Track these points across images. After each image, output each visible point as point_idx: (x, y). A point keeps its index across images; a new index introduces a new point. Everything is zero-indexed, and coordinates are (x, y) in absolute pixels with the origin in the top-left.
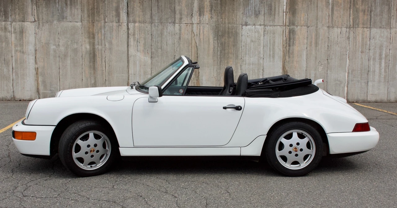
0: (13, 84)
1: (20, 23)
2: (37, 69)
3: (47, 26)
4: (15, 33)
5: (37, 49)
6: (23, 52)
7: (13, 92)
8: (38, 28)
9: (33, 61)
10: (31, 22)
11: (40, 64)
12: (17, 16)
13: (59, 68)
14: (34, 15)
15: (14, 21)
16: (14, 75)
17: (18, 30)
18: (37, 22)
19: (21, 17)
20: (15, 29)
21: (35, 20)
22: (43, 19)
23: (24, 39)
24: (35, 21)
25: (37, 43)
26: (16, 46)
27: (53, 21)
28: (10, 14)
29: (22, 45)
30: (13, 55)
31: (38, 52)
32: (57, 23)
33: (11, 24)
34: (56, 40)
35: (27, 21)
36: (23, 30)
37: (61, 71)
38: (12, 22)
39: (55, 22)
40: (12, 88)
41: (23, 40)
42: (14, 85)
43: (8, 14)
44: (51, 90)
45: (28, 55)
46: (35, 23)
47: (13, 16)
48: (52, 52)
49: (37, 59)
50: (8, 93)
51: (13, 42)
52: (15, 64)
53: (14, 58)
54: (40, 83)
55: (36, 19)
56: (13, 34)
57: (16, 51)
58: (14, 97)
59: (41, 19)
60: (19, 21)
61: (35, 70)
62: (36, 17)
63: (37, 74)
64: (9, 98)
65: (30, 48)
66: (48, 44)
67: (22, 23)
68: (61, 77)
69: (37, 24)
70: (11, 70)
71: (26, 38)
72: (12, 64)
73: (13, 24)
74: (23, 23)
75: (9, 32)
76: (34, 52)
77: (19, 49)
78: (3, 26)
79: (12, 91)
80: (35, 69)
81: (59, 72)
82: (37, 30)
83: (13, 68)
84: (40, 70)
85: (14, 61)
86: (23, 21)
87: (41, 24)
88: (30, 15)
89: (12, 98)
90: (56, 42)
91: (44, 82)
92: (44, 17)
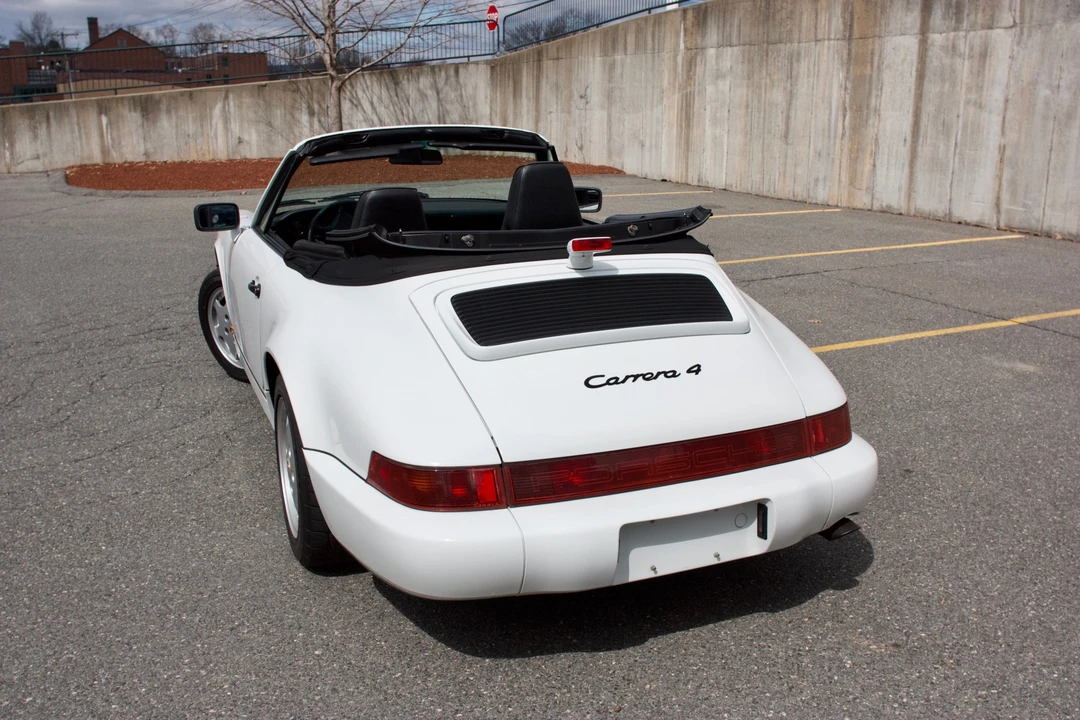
0: (952, 183)
1: (983, 32)
2: (1002, 149)
3: (1038, 36)
4: (971, 57)
5: (1010, 97)
6: (980, 107)
7: (950, 200)
8: (1019, 43)
9: (997, 128)
10: (1006, 28)
11: (1012, 136)
12: (980, 15)
13: (1051, 150)
14: (1015, 10)
15: (973, 28)
16: (957, 160)
17: (977, 50)
18: (1018, 28)
19: (987, 17)
20: (971, 49)
21: (1014, 21)
22: (1031, 17)
23: (987, 72)
24: (1014, 25)
25: (1012, 82)
26: (969, 89)
27: (1054, 20)
28: (966, 12)
29: (980, 89)
30: (961, 112)
31: (1010, 106)
32: (1061, 28)
33: (965, 37)
34: (1055, 72)
35: (999, 25)
36: (986, 49)
37: (1053, 157)
38: (967, 31)
39: (1059, 24)
40: (948, 190)
41: (984, 75)
42: (954, 184)
43: (963, 12)
44: (1024, 206)
45: (990, 112)
46: (1014, 29)
47: (972, 17)
48: (1040, 105)
49: (1007, 125)
50: (941, 202)
51: (965, 81)
52: (962, 135)
53: (961, 118)
54: (1004, 183)
55: (1018, 21)
56: (966, 62)
57: (968, 102)
58: (950, 213)
59: (1027, 19)
60: (983, 28)
61: (997, 152)
62: (1018, 14)
63: (1001, 161)
64: (940, 214)
65: (995, 96)
66: (1034, 83)
67: (986, 31)
68: (1051, 172)
69: (1018, 32)
70: (953, 149)
71: (990, 71)
72: (957, 134)
73: (969, 37)
74: (989, 32)
75: (960, 56)
76: (1001, 105)
77: (973, 96)
78: (950, 43)
79: (948, 197)
80: (1000, 147)
81: (1050, 160)
82: (1015, 48)
83: (956, 144)
84: (1008, 152)
85: (960, 125)
86: (991, 28)
87: (1025, 31)
88: (1006, 10)
89: (946, 215)
90: (1054, 77)
91: (1013, 183)
92: (1035, 13)
